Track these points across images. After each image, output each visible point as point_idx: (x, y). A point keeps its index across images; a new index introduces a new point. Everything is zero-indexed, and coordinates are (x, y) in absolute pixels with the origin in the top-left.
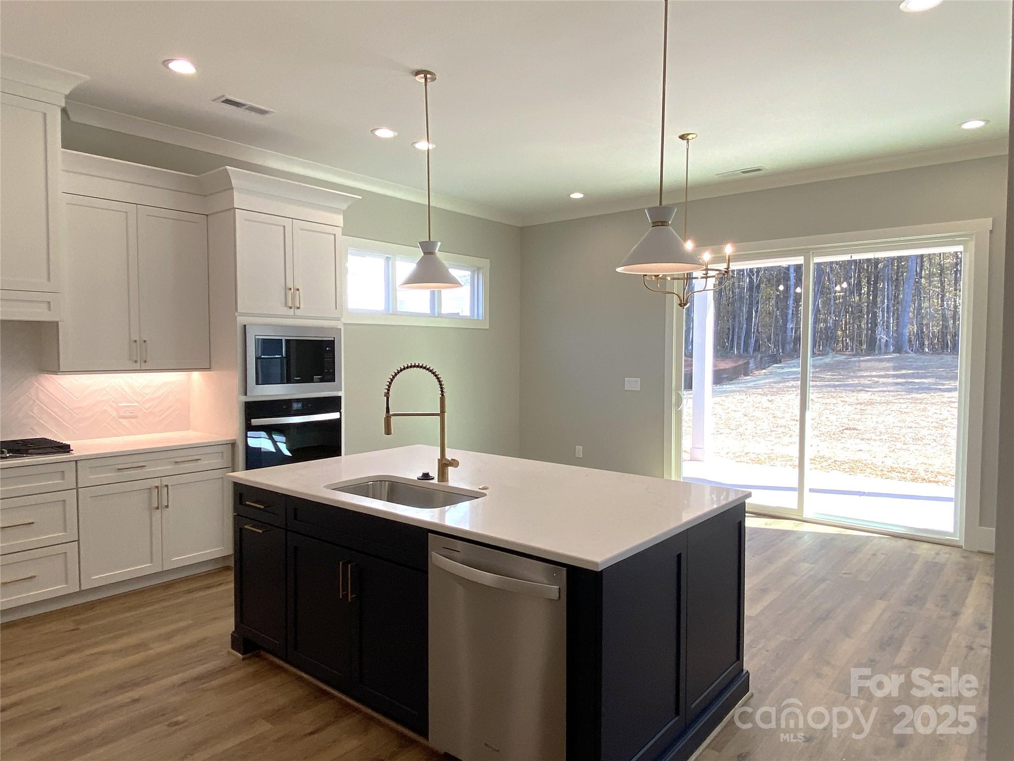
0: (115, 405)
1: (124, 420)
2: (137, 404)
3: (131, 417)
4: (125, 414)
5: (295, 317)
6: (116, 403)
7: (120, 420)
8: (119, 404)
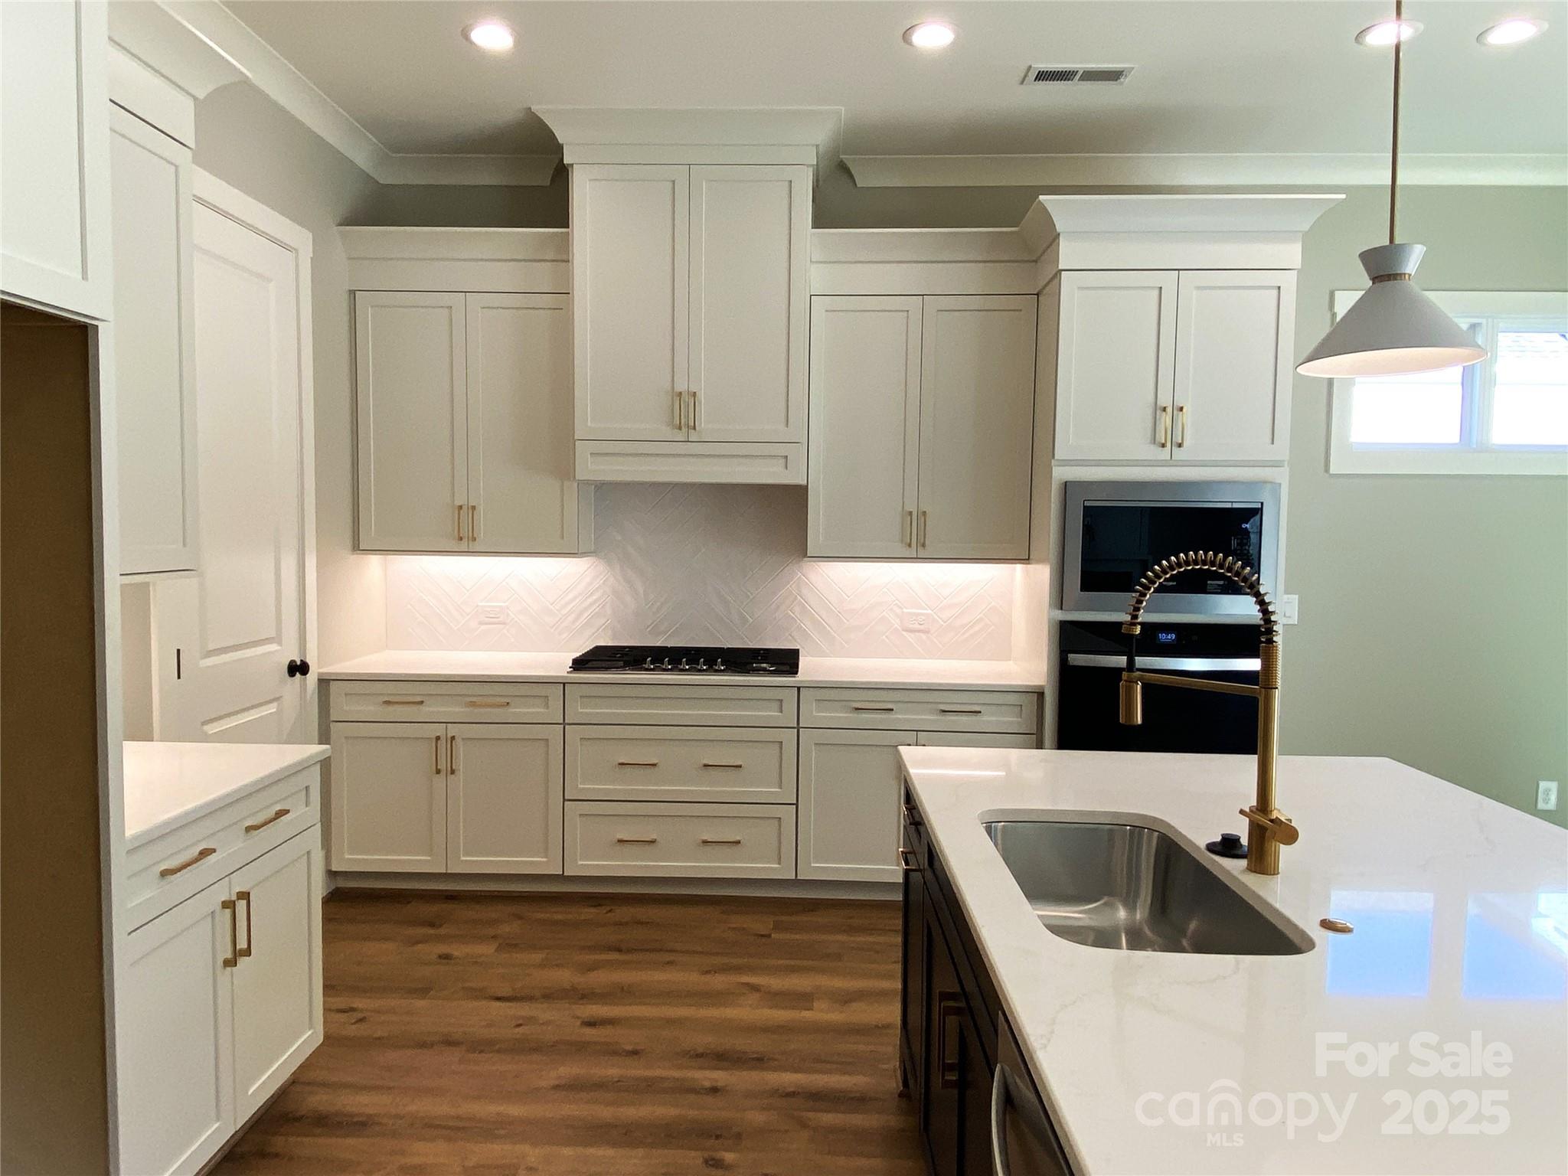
0: (898, 611)
1: (910, 634)
2: (930, 611)
3: (919, 631)
4: (911, 626)
5: (1170, 463)
6: (900, 608)
7: (904, 633)
8: (905, 610)
